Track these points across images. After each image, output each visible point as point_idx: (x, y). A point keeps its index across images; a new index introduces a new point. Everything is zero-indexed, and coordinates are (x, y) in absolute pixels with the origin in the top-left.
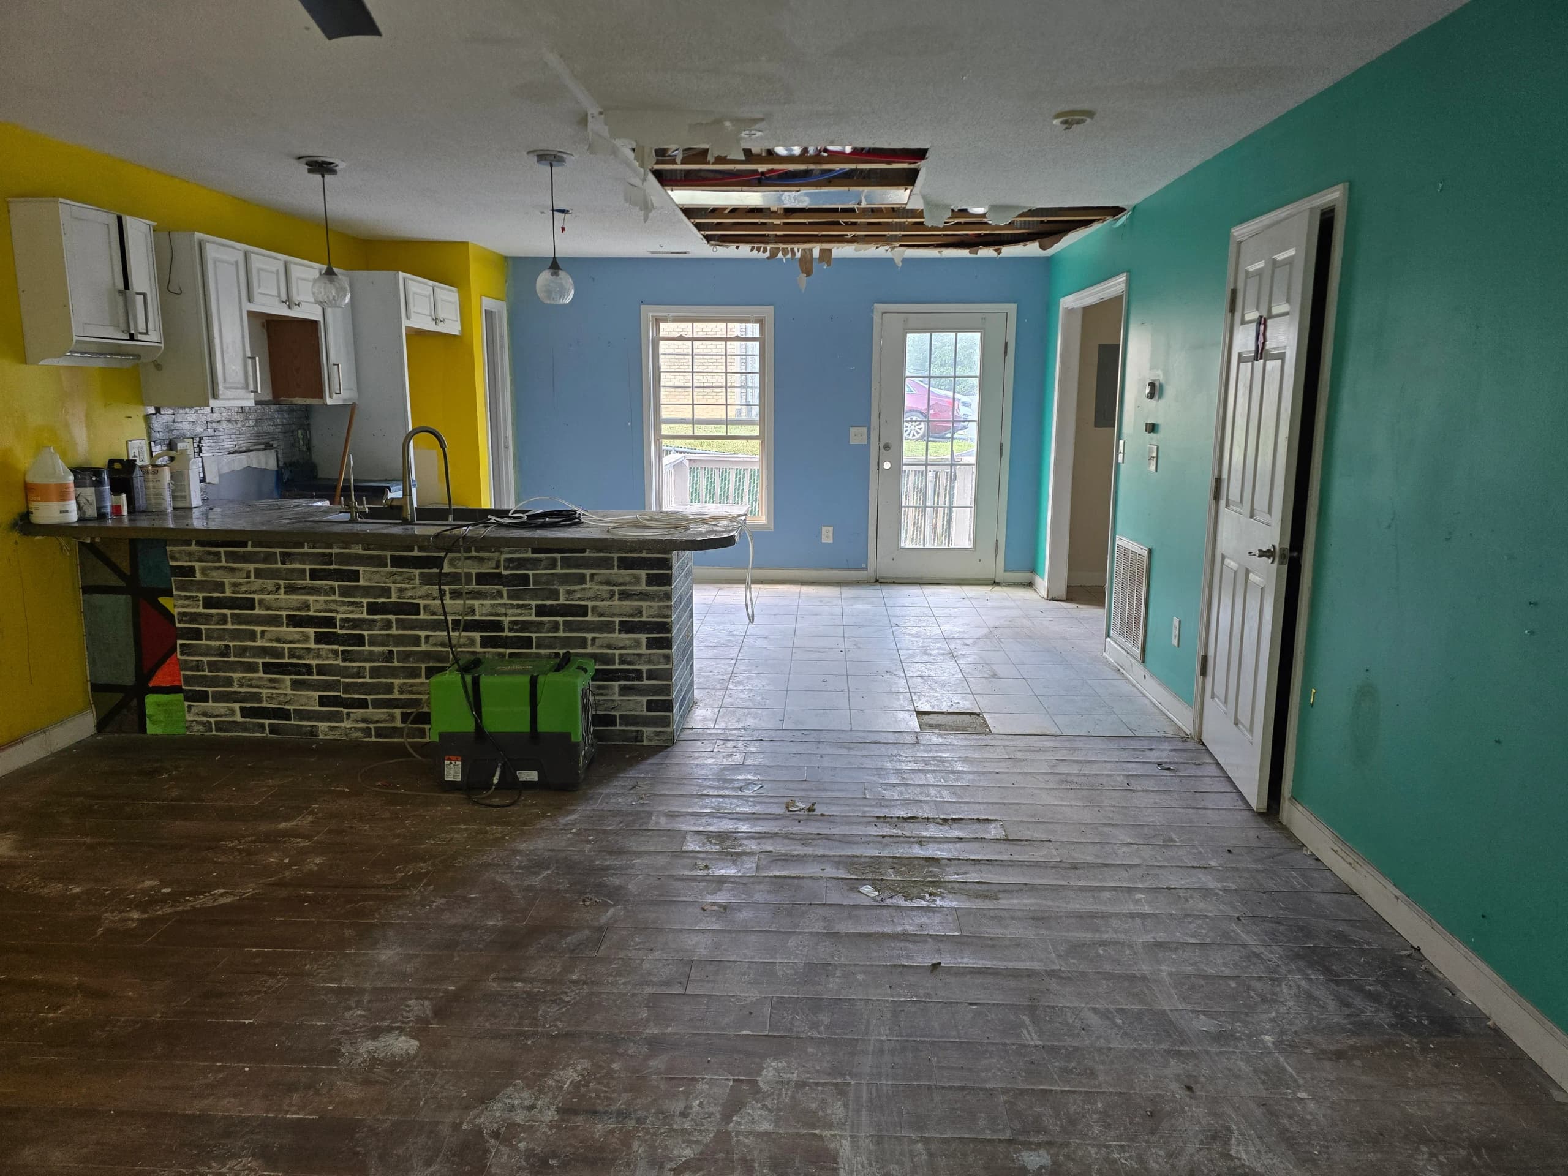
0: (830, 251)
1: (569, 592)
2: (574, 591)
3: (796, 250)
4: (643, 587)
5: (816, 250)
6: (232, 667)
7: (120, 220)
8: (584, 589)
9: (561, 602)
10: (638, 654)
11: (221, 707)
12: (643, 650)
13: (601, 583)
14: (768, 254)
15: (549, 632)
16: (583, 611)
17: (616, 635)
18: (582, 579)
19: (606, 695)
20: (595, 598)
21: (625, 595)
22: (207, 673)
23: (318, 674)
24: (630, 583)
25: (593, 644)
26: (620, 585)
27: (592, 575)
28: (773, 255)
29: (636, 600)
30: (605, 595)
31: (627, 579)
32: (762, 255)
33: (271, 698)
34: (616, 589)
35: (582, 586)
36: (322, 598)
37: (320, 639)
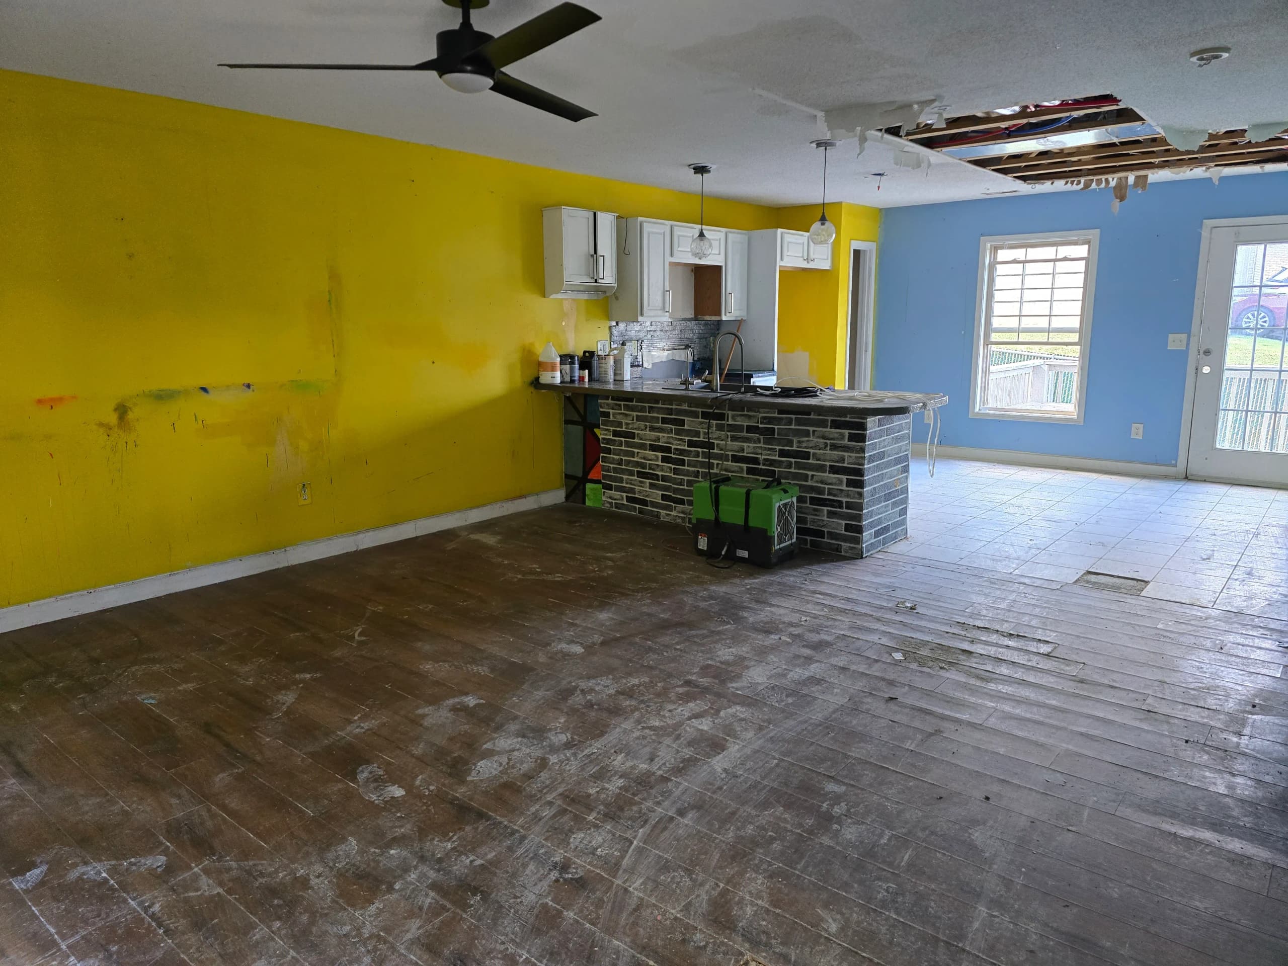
0: (1146, 177)
1: (799, 442)
2: (803, 442)
3: (1110, 179)
4: (846, 442)
5: (1131, 178)
6: (623, 471)
7: (595, 214)
8: (808, 441)
9: (794, 448)
10: (840, 490)
11: (616, 494)
12: (844, 487)
13: (818, 437)
14: (1081, 186)
15: (785, 468)
16: (806, 456)
17: (827, 474)
18: (807, 434)
19: (818, 516)
20: (815, 447)
21: (834, 447)
22: (612, 474)
23: (662, 481)
24: (837, 439)
25: (812, 479)
26: (832, 439)
27: (814, 431)
28: (1087, 185)
29: (841, 451)
30: (822, 446)
31: (836, 436)
32: (1075, 187)
33: (640, 492)
34: (828, 442)
35: (807, 439)
36: (666, 435)
37: (664, 460)
